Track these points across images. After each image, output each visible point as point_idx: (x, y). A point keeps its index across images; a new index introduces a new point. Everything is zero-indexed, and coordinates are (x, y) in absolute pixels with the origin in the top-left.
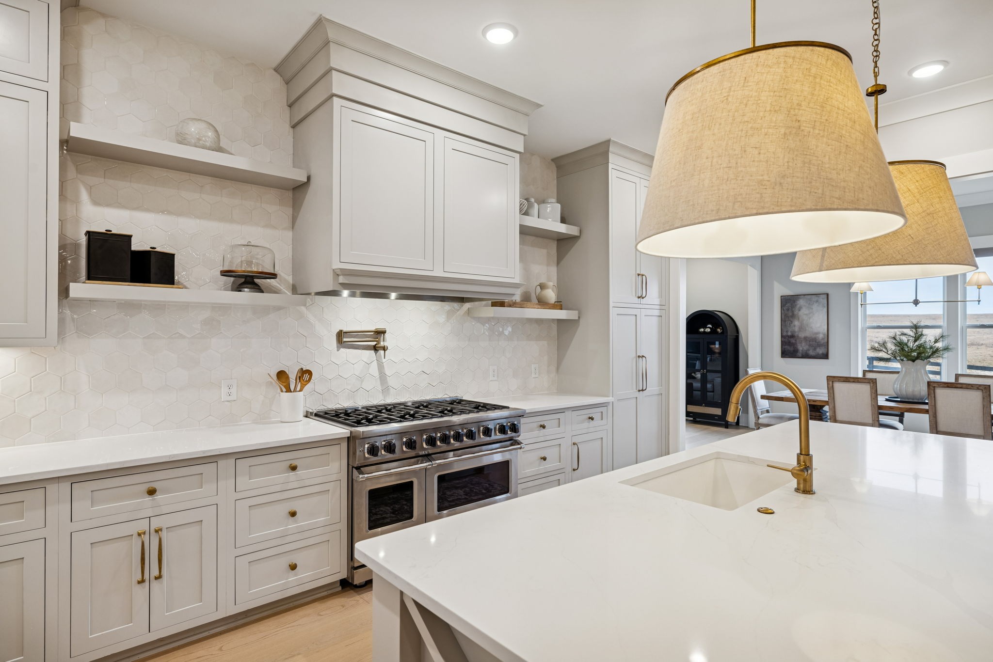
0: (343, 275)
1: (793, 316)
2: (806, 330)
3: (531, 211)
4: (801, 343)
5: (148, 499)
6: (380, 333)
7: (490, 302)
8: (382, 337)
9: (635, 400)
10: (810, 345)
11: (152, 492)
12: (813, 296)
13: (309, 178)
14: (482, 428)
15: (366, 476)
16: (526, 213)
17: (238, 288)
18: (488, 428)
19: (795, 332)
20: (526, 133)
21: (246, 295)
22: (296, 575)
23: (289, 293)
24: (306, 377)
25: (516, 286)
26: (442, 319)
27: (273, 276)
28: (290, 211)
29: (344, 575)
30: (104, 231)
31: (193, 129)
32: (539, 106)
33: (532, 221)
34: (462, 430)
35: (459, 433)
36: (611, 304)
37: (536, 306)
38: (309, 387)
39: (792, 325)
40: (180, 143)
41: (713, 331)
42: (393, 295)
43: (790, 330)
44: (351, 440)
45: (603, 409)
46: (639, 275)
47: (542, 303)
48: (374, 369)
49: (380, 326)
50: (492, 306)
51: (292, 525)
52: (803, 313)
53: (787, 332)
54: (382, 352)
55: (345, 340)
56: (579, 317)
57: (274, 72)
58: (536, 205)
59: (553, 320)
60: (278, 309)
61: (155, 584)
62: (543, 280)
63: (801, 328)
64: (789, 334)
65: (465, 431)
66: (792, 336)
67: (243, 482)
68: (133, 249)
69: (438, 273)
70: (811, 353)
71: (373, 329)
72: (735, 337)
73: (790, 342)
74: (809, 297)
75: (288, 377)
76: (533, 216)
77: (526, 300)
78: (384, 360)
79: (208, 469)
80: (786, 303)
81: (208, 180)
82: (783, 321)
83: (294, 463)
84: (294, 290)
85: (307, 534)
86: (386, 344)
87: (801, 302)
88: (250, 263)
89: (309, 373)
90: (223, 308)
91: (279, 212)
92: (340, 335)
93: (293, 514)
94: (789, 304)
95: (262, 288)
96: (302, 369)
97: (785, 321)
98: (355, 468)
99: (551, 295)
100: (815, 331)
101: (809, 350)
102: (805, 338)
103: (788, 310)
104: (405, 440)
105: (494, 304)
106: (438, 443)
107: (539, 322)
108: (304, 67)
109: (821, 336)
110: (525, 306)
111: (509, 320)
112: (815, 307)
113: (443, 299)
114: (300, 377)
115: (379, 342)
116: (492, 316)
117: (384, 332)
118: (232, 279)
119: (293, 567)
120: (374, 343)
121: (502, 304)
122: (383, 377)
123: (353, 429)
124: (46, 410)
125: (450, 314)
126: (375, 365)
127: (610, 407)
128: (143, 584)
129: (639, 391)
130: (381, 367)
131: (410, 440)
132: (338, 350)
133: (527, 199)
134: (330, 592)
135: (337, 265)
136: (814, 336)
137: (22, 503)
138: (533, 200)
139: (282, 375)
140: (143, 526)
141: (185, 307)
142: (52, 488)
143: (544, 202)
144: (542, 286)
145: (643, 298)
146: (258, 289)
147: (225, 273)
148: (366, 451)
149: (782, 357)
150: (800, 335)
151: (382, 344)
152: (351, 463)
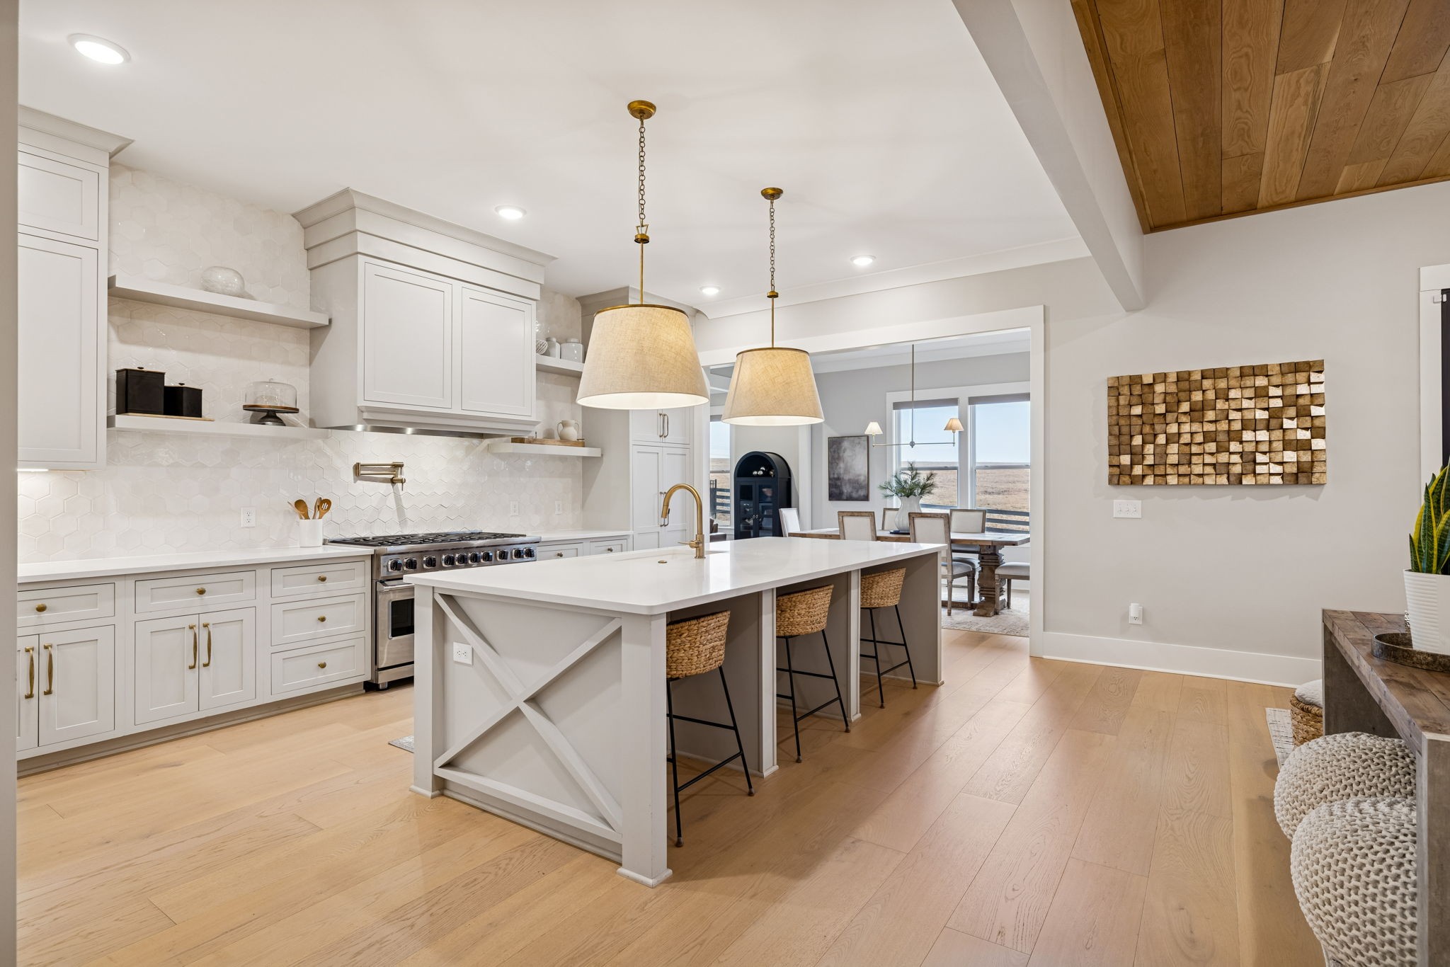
0: (368, 411)
1: (839, 458)
2: (849, 472)
3: (552, 351)
4: (845, 485)
5: (197, 598)
6: (397, 466)
7: (510, 438)
8: (399, 471)
9: (657, 535)
10: (854, 488)
11: (202, 592)
12: (856, 438)
13: (330, 321)
14: (498, 552)
15: (390, 587)
16: (547, 354)
17: (262, 421)
18: (504, 552)
19: (840, 474)
20: (542, 283)
21: (270, 428)
22: (324, 674)
23: (306, 427)
24: (325, 506)
25: (534, 424)
26: (460, 453)
27: (295, 411)
28: (307, 349)
29: (368, 677)
30: (136, 369)
31: (220, 277)
32: (554, 258)
33: (553, 361)
34: (480, 553)
35: (476, 555)
36: (631, 443)
37: (558, 443)
38: (326, 516)
39: (838, 467)
40: (206, 290)
41: (766, 474)
42: (409, 430)
43: (836, 472)
44: (374, 558)
45: (624, 542)
46: (660, 415)
47: (564, 440)
48: (391, 502)
49: (398, 460)
50: (512, 442)
51: (321, 630)
52: (847, 455)
53: (834, 474)
54: (399, 485)
55: (362, 472)
56: (602, 455)
57: (292, 217)
58: (558, 345)
59: (578, 457)
60: (295, 441)
61: (203, 670)
62: (566, 418)
63: (846, 470)
64: (836, 476)
65: (482, 553)
66: (838, 479)
67: (278, 589)
68: (165, 385)
69: (456, 411)
70: (854, 495)
71: (391, 462)
72: (787, 480)
73: (836, 485)
74: (852, 438)
75: (306, 507)
76: (555, 357)
77: (549, 436)
78: (401, 493)
79: (247, 576)
80: (833, 445)
81: (228, 319)
82: (830, 463)
83: (323, 575)
84: (312, 423)
85: (335, 639)
86: (403, 477)
87: (846, 444)
88: (271, 398)
89: (328, 502)
90: (243, 440)
91: (297, 350)
92: (357, 468)
93: (323, 620)
94: (835, 445)
95: (285, 422)
96: (321, 498)
97: (832, 463)
98: (377, 582)
99: (573, 433)
100: (858, 473)
101: (852, 492)
102: (849, 480)
103: (834, 451)
104: (425, 559)
105: (515, 440)
106: (457, 563)
107: (563, 459)
108: (325, 219)
109: (862, 478)
110: (545, 442)
111: (529, 456)
112: (858, 449)
113: (461, 435)
114: (318, 506)
115: (396, 475)
116: (511, 451)
117: (401, 466)
118: (251, 413)
119: (323, 666)
120: (391, 476)
121: (521, 441)
122: (400, 509)
123: (377, 548)
124: (77, 530)
125: (468, 450)
126: (392, 497)
127: (630, 540)
128: (194, 669)
129: (661, 526)
130: (398, 499)
131: (430, 559)
132: (355, 482)
133: (548, 340)
134: (355, 694)
135: (361, 403)
136: (856, 479)
137: (95, 596)
138: (554, 340)
139: (300, 504)
140: (193, 620)
141: (206, 437)
142: (120, 584)
143: (566, 341)
144: (565, 424)
145: (665, 437)
146: (280, 422)
147: (246, 408)
148: (389, 567)
149: (830, 500)
150: (845, 478)
151: (399, 477)
152: (374, 577)
